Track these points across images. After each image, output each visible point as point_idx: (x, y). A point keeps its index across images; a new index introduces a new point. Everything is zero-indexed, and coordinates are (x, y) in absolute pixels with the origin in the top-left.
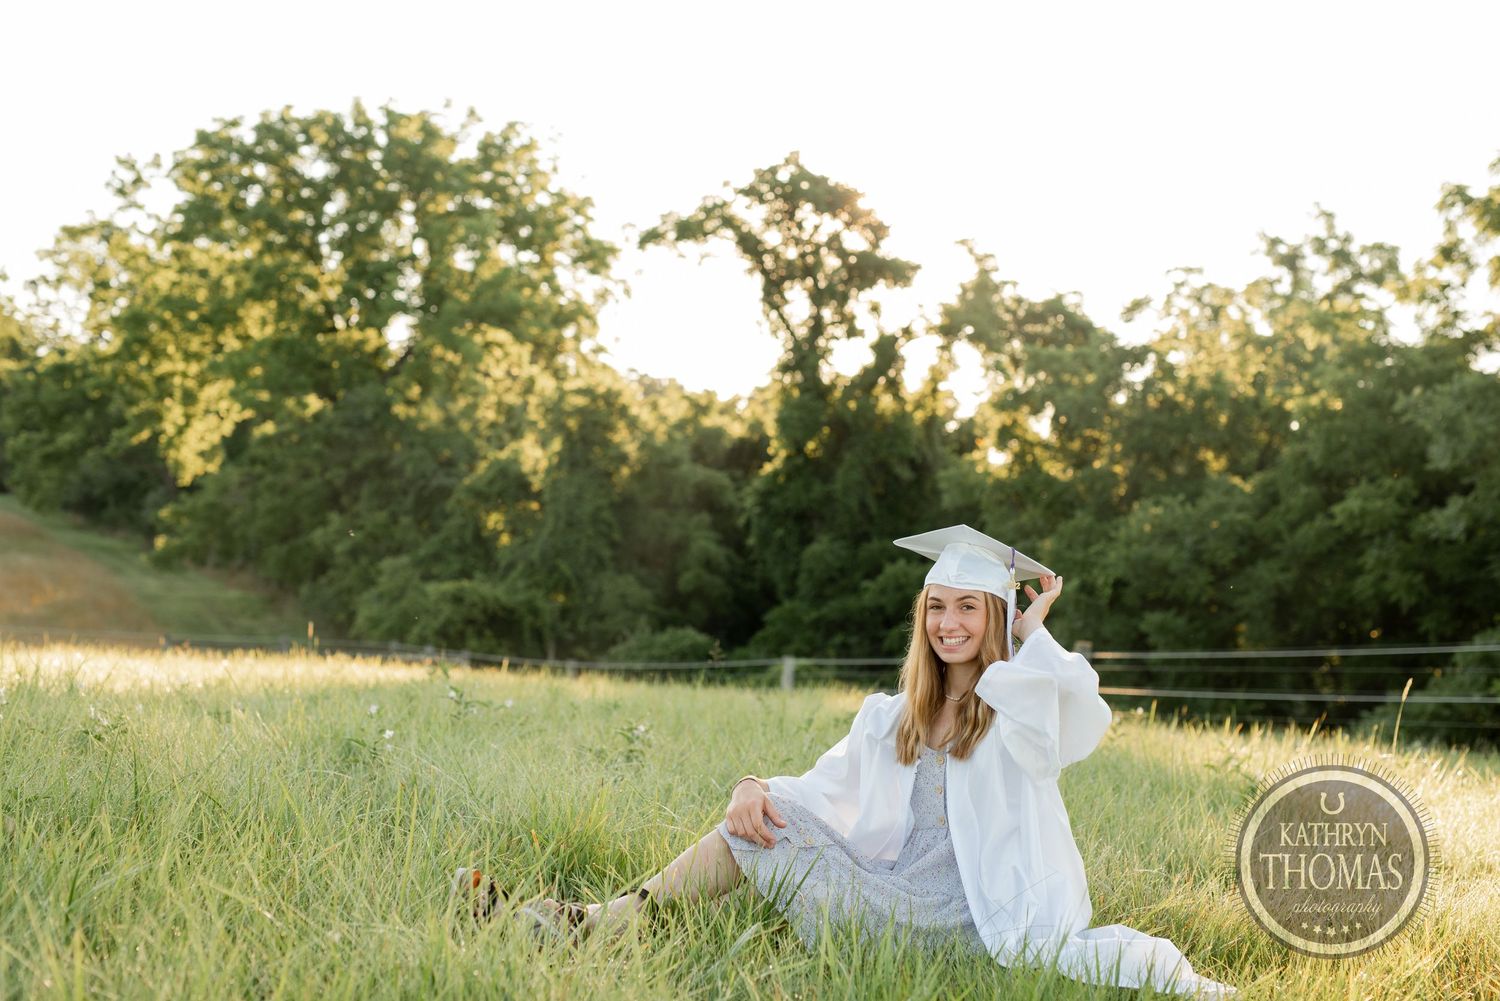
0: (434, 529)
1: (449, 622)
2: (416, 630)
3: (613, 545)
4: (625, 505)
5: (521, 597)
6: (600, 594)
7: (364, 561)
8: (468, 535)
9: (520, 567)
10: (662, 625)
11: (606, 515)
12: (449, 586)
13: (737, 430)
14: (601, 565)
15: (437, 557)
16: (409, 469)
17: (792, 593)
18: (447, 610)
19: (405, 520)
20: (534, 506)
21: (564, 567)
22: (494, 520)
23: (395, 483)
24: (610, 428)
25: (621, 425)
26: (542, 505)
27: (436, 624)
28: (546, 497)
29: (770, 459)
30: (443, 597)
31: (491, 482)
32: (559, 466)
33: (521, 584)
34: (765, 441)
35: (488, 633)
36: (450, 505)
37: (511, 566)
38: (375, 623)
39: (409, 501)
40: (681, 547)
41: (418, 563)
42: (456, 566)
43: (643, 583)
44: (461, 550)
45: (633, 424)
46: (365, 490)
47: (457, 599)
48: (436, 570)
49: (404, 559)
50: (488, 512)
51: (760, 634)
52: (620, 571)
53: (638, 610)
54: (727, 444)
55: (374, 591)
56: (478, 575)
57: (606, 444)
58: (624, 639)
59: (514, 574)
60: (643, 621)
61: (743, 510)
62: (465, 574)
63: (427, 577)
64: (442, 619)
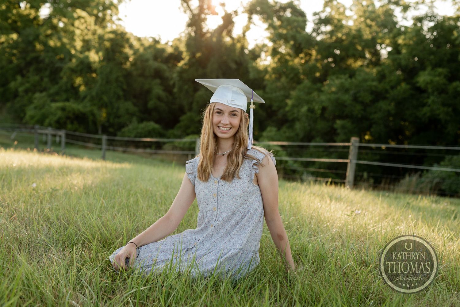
0: (57, 83)
1: (60, 118)
2: (47, 121)
3: (124, 90)
4: (128, 75)
5: (88, 109)
6: (118, 109)
7: (30, 94)
8: (69, 85)
9: (88, 98)
10: (141, 120)
11: (121, 79)
12: (60, 104)
13: (170, 50)
14: (119, 98)
15: (57, 93)
16: (47, 61)
17: (190, 109)
18: (59, 113)
19: (46, 80)
20: (94, 75)
21: (105, 98)
22: (79, 80)
23: (41, 65)
24: (123, 46)
25: (127, 46)
26: (97, 75)
27: (55, 118)
28: (98, 71)
29: (183, 59)
30: (58, 108)
31: (77, 66)
32: (103, 61)
33: (88, 104)
34: (181, 53)
35: (75, 122)
36: (62, 74)
37: (85, 97)
38: (32, 117)
39: (47, 73)
40: (149, 92)
41: (50, 96)
42: (64, 96)
43: (135, 105)
44: (66, 91)
45: (131, 46)
46: (32, 69)
47: (63, 109)
48: (57, 98)
49: (44, 94)
50: (77, 77)
51: (178, 125)
52: (126, 99)
53: (132, 115)
54: (166, 55)
55: (32, 106)
56: (72, 100)
57: (121, 53)
58: (127, 125)
59: (86, 100)
60: (134, 119)
61: (172, 79)
62: (67, 100)
63: (54, 101)
64: (58, 116)
